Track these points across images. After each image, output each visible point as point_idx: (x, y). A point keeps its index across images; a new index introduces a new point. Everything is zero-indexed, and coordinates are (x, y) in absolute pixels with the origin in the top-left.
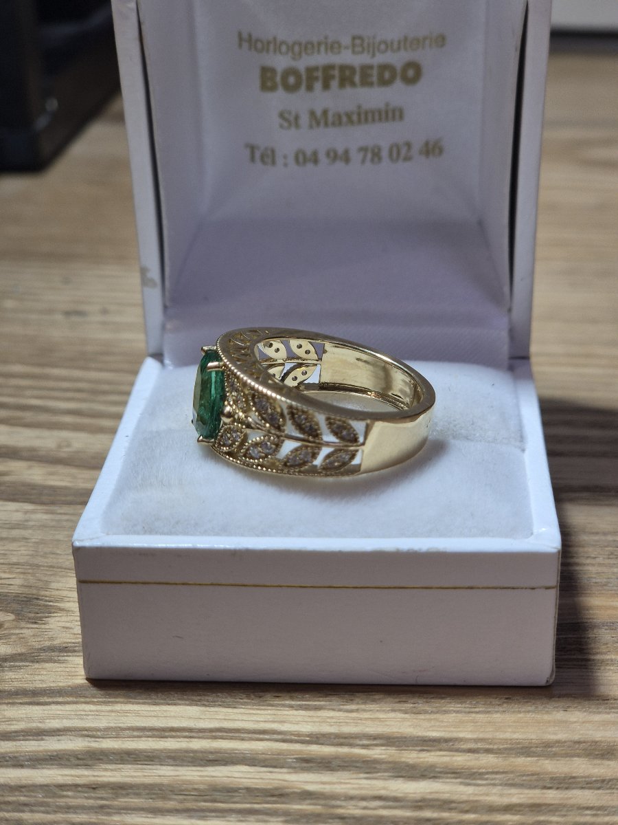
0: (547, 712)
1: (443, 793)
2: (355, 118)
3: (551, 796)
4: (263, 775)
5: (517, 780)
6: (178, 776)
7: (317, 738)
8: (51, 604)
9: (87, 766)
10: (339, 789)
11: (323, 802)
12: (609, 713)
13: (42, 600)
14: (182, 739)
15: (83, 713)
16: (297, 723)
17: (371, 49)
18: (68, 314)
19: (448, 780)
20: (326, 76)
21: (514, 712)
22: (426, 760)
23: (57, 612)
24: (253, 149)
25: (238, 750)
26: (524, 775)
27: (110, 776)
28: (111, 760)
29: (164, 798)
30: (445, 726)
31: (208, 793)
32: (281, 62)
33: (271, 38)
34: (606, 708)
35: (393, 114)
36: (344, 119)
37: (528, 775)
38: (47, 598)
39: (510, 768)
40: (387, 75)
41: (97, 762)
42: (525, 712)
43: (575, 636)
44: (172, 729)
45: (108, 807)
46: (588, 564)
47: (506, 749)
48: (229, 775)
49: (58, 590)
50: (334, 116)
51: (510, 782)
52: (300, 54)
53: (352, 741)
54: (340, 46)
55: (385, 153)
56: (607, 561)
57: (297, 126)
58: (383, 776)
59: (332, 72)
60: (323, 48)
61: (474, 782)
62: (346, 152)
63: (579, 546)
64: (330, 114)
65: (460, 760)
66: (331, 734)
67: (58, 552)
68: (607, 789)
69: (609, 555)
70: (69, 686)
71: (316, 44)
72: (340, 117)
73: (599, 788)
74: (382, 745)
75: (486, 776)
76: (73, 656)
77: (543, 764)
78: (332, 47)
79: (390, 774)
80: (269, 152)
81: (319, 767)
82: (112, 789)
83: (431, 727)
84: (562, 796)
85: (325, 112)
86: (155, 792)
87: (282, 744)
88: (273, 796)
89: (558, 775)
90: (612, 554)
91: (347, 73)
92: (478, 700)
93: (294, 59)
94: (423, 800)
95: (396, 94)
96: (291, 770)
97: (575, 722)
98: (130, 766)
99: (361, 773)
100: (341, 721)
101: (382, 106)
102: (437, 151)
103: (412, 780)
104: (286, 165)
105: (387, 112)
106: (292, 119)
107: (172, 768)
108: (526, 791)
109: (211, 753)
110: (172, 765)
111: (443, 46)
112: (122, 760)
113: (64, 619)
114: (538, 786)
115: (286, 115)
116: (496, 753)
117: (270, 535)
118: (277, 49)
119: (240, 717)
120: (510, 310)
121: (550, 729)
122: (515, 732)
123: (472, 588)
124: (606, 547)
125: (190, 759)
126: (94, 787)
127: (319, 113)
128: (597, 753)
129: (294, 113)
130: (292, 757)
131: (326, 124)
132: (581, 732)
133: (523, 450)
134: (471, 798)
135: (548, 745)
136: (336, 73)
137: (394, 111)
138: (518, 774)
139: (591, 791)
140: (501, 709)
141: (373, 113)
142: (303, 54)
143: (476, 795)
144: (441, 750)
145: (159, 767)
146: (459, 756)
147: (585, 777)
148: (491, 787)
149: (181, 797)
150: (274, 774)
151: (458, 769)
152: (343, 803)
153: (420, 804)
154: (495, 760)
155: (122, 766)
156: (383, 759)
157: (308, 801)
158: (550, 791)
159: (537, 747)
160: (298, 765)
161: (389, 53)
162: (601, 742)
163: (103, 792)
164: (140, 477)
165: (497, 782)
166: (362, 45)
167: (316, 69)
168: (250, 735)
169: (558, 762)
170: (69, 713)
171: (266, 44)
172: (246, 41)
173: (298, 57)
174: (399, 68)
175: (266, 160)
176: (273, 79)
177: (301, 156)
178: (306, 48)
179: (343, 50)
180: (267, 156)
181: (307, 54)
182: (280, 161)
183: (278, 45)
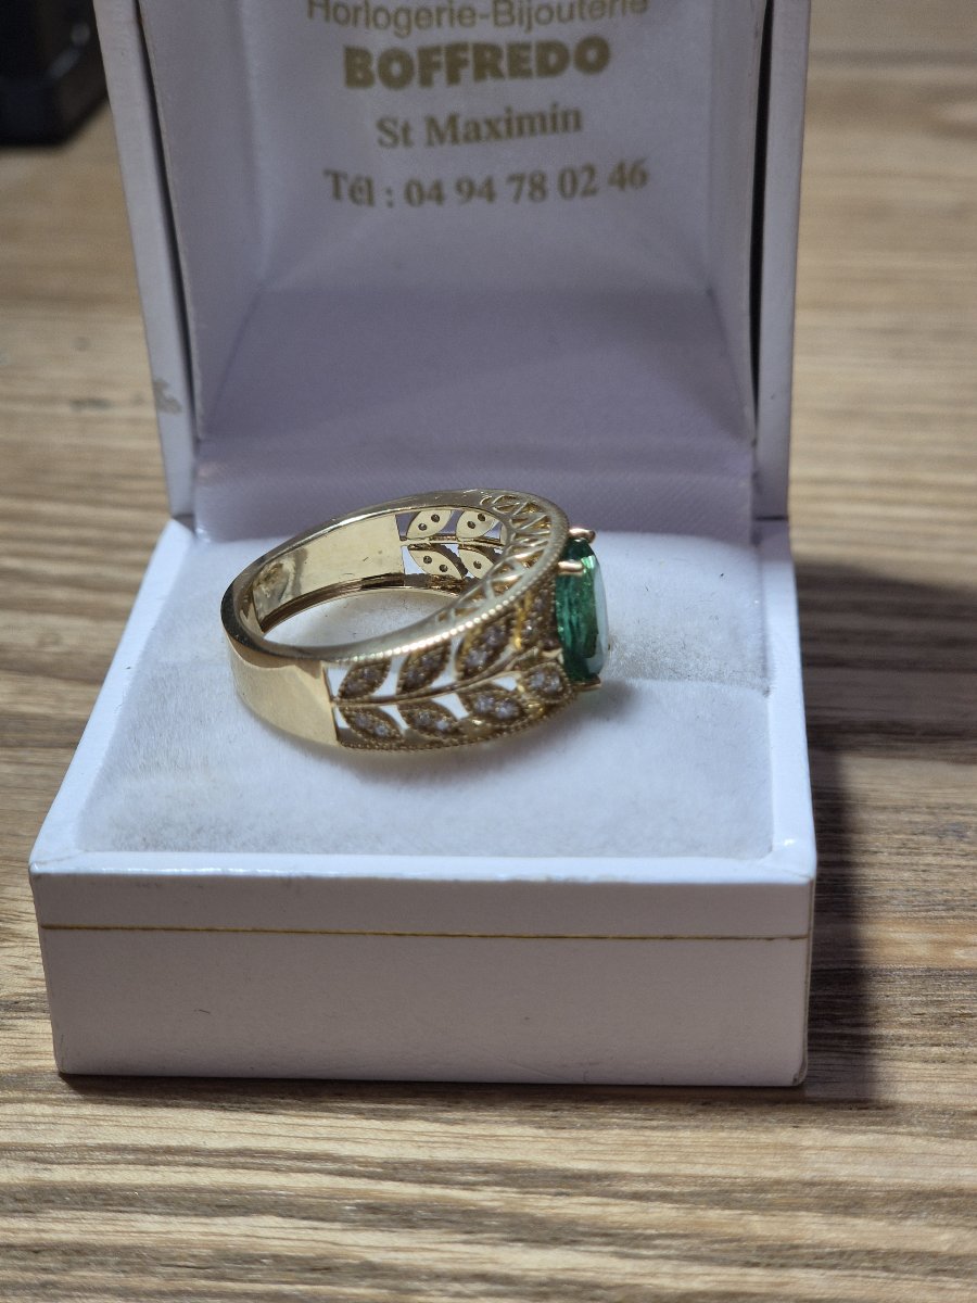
0: (767, 1130)
1: (584, 1270)
2: (502, 127)
3: (755, 1279)
4: (303, 1234)
5: (704, 1250)
6: (168, 1232)
7: (395, 1169)
9: (28, 1213)
10: (419, 1259)
11: (390, 1282)
12: (865, 1132)
14: (182, 1168)
15: (30, 1119)
16: (366, 1142)
17: (525, 18)
18: (78, 403)
19: (594, 1248)
20: (454, 62)
21: (712, 1128)
22: (563, 1211)
24: (336, 177)
25: (270, 1189)
26: (716, 1242)
27: (64, 1232)
28: (68, 1203)
29: (143, 1271)
30: (601, 1152)
31: (214, 1264)
32: (378, 41)
33: (360, 3)
34: (861, 1124)
35: (565, 121)
36: (484, 130)
37: (722, 1241)
39: (694, 1227)
40: (553, 59)
41: (44, 1205)
42: (730, 1128)
43: (826, 993)
44: (169, 1150)
45: (54, 1285)
47: (692, 1194)
48: (248, 1233)
49: (12, 900)
50: (467, 124)
51: (692, 1253)
52: (409, 27)
53: (448, 1175)
54: (474, 15)
55: (552, 184)
57: (407, 142)
58: (489, 1239)
59: (462, 55)
60: (445, 17)
61: (636, 1251)
62: (489, 183)
63: (852, 831)
64: (461, 123)
65: (618, 1213)
66: (417, 1162)
68: (847, 1268)
69: (899, 848)
70: (13, 1072)
71: (434, 11)
72: (477, 127)
73: (833, 1267)
74: (497, 1184)
75: (657, 1242)
76: (25, 1018)
77: (750, 1221)
78: (460, 16)
79: (505, 1236)
80: (363, 184)
81: (393, 1221)
82: (65, 1253)
83: (577, 1152)
84: (771, 1279)
85: (453, 120)
86: (131, 1260)
87: (338, 1179)
88: (314, 1270)
89: (771, 1242)
90: (904, 845)
91: (488, 55)
92: (657, 1106)
93: (398, 35)
94: (552, 1282)
95: (569, 88)
96: (346, 1226)
97: (808, 1148)
98: (94, 1214)
99: (456, 1232)
100: (436, 1139)
101: (546, 108)
102: (638, 178)
103: (538, 1247)
104: (390, 204)
105: (554, 117)
106: (398, 131)
107: (161, 1219)
108: (717, 1270)
109: (226, 1193)
110: (160, 1214)
111: (644, 10)
112: (84, 1203)
113: (17, 952)
114: (736, 1261)
115: (389, 125)
116: (676, 1202)
117: (347, 852)
118: (371, 20)
119: (277, 1130)
120: (754, 443)
121: (768, 1160)
122: (710, 1165)
124: (895, 833)
125: (188, 1204)
126: (36, 1250)
127: (442, 121)
128: (837, 1203)
129: (401, 123)
130: (351, 1202)
131: (455, 139)
132: (816, 1166)
133: (767, 692)
134: (628, 1281)
135: (760, 1187)
136: (470, 56)
137: (565, 115)
138: (708, 1239)
139: (821, 1271)
140: (693, 1123)
141: (531, 118)
142: (414, 28)
143: (636, 1274)
144: (588, 1195)
145: (139, 1216)
146: (616, 1205)
147: (814, 1246)
148: (661, 1261)
149: (170, 1270)
150: (320, 1232)
151: (611, 1228)
152: (424, 1286)
153: (544, 1289)
154: (674, 1213)
155: (83, 1213)
156: (494, 1208)
157: (369, 1281)
158: (755, 1271)
159: (742, 1191)
160: (358, 1217)
161: (555, 23)
162: (846, 1183)
163: (49, 1259)
165: (672, 1252)
166: (510, 12)
167: (437, 50)
168: (289, 1163)
169: (774, 1219)
170: (8, 1118)
171: (352, 11)
172: (320, 5)
173: (405, 32)
174: (572, 46)
175: (359, 196)
176: (365, 68)
177: (414, 190)
178: (417, 17)
179: (478, 20)
180: (361, 189)
181: (420, 26)
182: (381, 198)
183: (371, 13)
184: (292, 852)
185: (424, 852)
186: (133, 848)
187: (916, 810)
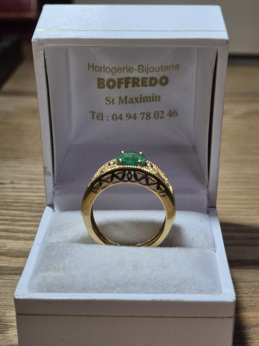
2: (139, 100)
8: (8, 324)
13: (3, 322)
17: (147, 71)
20: (126, 82)
23: (11, 328)
24: (93, 113)
32: (106, 76)
33: (102, 66)
35: (156, 98)
36: (134, 100)
38: (6, 321)
40: (153, 82)
46: (245, 297)
49: (10, 317)
50: (130, 99)
52: (115, 72)
54: (133, 69)
55: (152, 115)
56: (253, 295)
57: (113, 103)
59: (129, 80)
60: (125, 70)
62: (135, 115)
64: (128, 98)
67: (7, 298)
69: (253, 292)
71: (122, 68)
72: (132, 99)
78: (129, 70)
80: (101, 115)
85: (126, 97)
90: (255, 291)
91: (136, 80)
93: (112, 75)
95: (157, 90)
101: (151, 95)
102: (175, 115)
104: (108, 120)
105: (153, 97)
106: (111, 101)
111: (178, 69)
115: (109, 99)
117: (104, 292)
118: (105, 71)
120: (208, 186)
123: (195, 317)
124: (251, 288)
127: (123, 98)
129: (112, 98)
131: (126, 103)
133: (215, 251)
136: (131, 80)
137: (156, 97)
141: (147, 98)
142: (117, 73)
161: (154, 72)
164: (45, 266)
166: (142, 69)
167: (122, 79)
171: (100, 68)
172: (91, 67)
173: (114, 74)
174: (158, 79)
175: (99, 118)
176: (103, 83)
177: (115, 116)
178: (118, 70)
179: (134, 71)
180: (100, 116)
181: (118, 72)
182: (105, 118)
183: (105, 68)
184: (89, 293)
185: (126, 292)
186: (43, 292)
187: (255, 282)
